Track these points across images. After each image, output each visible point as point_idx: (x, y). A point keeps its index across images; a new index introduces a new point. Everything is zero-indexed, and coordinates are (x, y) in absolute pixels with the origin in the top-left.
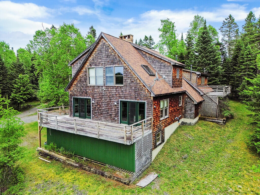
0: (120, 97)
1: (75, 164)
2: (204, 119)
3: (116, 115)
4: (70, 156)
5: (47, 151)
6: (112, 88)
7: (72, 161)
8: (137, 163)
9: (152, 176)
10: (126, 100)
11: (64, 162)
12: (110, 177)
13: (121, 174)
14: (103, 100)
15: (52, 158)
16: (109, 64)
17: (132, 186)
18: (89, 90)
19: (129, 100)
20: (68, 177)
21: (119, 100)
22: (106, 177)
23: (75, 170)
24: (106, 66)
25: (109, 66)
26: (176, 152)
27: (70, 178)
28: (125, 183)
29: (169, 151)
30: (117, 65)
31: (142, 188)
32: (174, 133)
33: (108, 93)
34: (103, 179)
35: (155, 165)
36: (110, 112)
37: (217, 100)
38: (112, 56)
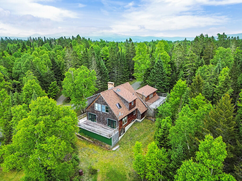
0: (108, 117)
1: (92, 142)
2: (147, 118)
3: (106, 123)
4: (90, 138)
5: (81, 136)
6: (104, 113)
7: (91, 140)
8: (112, 143)
9: (117, 147)
10: (110, 119)
11: (88, 140)
12: (104, 147)
13: (107, 146)
14: (101, 117)
15: (83, 138)
16: (103, 104)
17: (111, 150)
18: (95, 111)
20: (90, 146)
22: (103, 147)
23: (92, 144)
26: (128, 137)
27: (91, 147)
28: (109, 149)
29: (126, 137)
31: (113, 151)
32: (131, 127)
33: (103, 115)
34: (102, 147)
35: (120, 142)
37: (153, 110)
38: (104, 102)
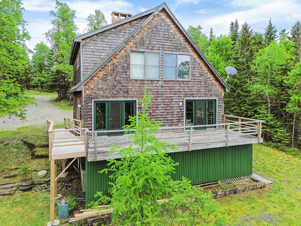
0: (186, 95)
3: (179, 120)
6: (173, 83)
10: (194, 98)
12: (244, 190)
14: (159, 101)
16: (170, 49)
18: (131, 86)
19: (197, 98)
21: (185, 99)
22: (240, 192)
24: (165, 52)
25: (170, 52)
28: (261, 188)
30: (182, 53)
33: (167, 90)
36: (170, 117)
38: (174, 40)
